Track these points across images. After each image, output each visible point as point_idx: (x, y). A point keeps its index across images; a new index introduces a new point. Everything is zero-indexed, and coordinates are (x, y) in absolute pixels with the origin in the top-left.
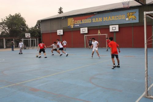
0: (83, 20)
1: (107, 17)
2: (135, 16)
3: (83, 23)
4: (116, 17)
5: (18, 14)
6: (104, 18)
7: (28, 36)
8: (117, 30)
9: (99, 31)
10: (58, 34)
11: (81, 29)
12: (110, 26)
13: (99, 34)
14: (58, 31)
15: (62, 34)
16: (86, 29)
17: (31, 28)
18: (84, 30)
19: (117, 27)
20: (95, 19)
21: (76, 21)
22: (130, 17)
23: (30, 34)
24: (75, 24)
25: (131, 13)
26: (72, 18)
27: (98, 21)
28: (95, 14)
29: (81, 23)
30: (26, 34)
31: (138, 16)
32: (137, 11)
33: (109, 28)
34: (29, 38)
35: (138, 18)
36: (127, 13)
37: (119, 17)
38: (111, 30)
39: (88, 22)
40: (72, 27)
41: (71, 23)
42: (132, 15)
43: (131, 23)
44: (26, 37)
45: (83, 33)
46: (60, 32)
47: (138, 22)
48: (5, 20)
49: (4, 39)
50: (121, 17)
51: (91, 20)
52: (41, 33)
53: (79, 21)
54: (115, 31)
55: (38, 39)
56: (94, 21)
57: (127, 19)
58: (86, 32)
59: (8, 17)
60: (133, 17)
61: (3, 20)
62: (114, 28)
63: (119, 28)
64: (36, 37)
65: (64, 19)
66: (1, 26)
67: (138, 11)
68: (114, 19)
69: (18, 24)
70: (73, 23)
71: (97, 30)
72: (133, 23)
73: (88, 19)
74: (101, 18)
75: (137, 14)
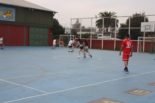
2: (12, 15)
22: (8, 15)
25: (8, 11)
32: (14, 10)
36: (5, 10)
42: (10, 13)
47: (15, 21)
57: (5, 16)
72: (10, 21)
75: (14, 13)
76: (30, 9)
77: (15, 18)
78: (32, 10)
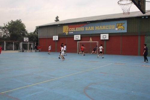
0: (76, 28)
1: (98, 26)
2: (124, 27)
3: (76, 31)
4: (106, 27)
5: (19, 20)
6: (96, 27)
7: (26, 40)
8: (107, 38)
9: (91, 38)
10: (54, 40)
11: (75, 36)
12: (101, 35)
13: (91, 41)
14: (54, 37)
15: (57, 39)
16: (80, 36)
17: (29, 33)
18: (77, 37)
19: (107, 35)
20: (87, 27)
21: (71, 29)
22: (119, 27)
23: (28, 38)
24: (70, 31)
25: (120, 24)
26: (67, 26)
27: (90, 29)
28: (88, 23)
29: (74, 31)
30: (24, 38)
31: (126, 27)
33: (100, 36)
34: (28, 42)
35: (126, 28)
36: (117, 24)
37: (109, 27)
38: (102, 38)
39: (81, 30)
40: (67, 34)
41: (66, 30)
42: (121, 25)
43: (120, 33)
44: (24, 41)
45: (76, 39)
46: (56, 38)
47: (126, 32)
48: (7, 25)
49: (5, 42)
50: (111, 27)
51: (84, 28)
52: (39, 38)
53: (73, 28)
54: (106, 39)
55: (35, 43)
56: (87, 29)
57: (117, 29)
58: (79, 39)
59: (10, 23)
60: (122, 27)
61: (5, 25)
62: (105, 37)
63: (109, 36)
64: (34, 42)
65: (59, 26)
66: (3, 30)
67: (126, 22)
68: (105, 28)
69: (18, 29)
70: (68, 30)
71: (90, 37)
72: (122, 33)
73: (81, 28)
74: (93, 27)
75: (125, 25)
76: (143, 18)
77: (126, 29)
78: (147, 17)
